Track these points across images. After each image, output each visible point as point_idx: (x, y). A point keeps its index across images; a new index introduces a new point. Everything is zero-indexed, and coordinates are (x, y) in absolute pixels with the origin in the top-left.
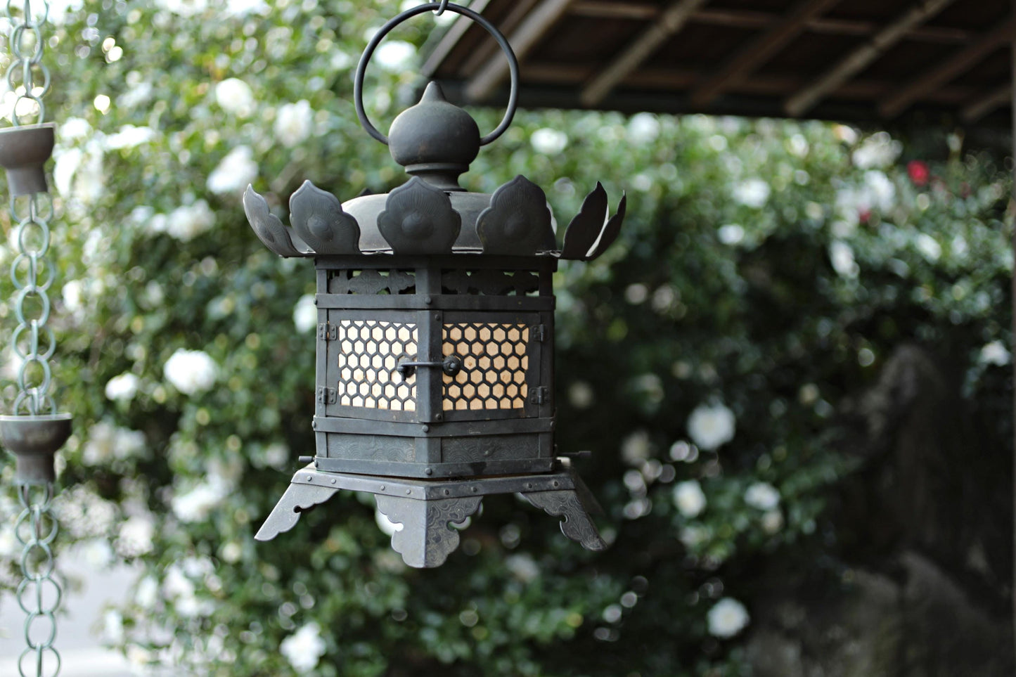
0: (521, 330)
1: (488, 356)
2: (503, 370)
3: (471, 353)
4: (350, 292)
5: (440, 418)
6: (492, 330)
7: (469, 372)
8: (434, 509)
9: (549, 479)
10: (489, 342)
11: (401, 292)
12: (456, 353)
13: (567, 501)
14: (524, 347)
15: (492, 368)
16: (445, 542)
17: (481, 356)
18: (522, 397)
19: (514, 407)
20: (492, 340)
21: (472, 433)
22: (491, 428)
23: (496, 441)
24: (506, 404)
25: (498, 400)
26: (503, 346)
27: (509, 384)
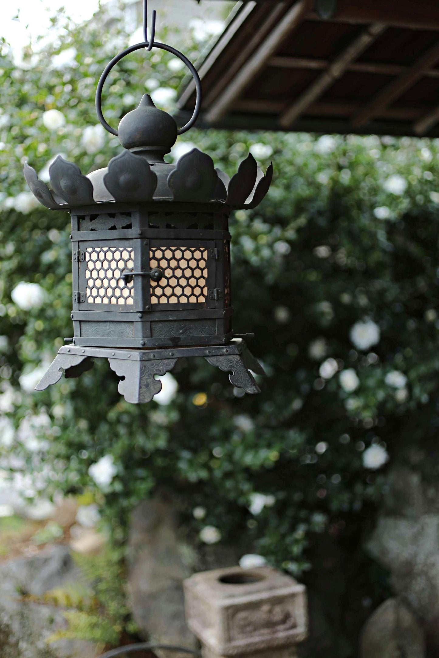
0: (202, 252)
1: (181, 269)
2: (190, 278)
3: (169, 267)
4: (92, 230)
5: (149, 308)
6: (183, 252)
7: (168, 279)
8: (145, 366)
9: (222, 348)
10: (181, 259)
11: (123, 228)
12: (159, 266)
13: (234, 362)
14: (205, 262)
15: (183, 276)
16: (152, 388)
17: (176, 268)
18: (204, 296)
19: (199, 302)
20: (183, 258)
21: (171, 318)
22: (183, 315)
23: (187, 323)
24: (193, 300)
25: (188, 297)
26: (190, 262)
27: (195, 287)
